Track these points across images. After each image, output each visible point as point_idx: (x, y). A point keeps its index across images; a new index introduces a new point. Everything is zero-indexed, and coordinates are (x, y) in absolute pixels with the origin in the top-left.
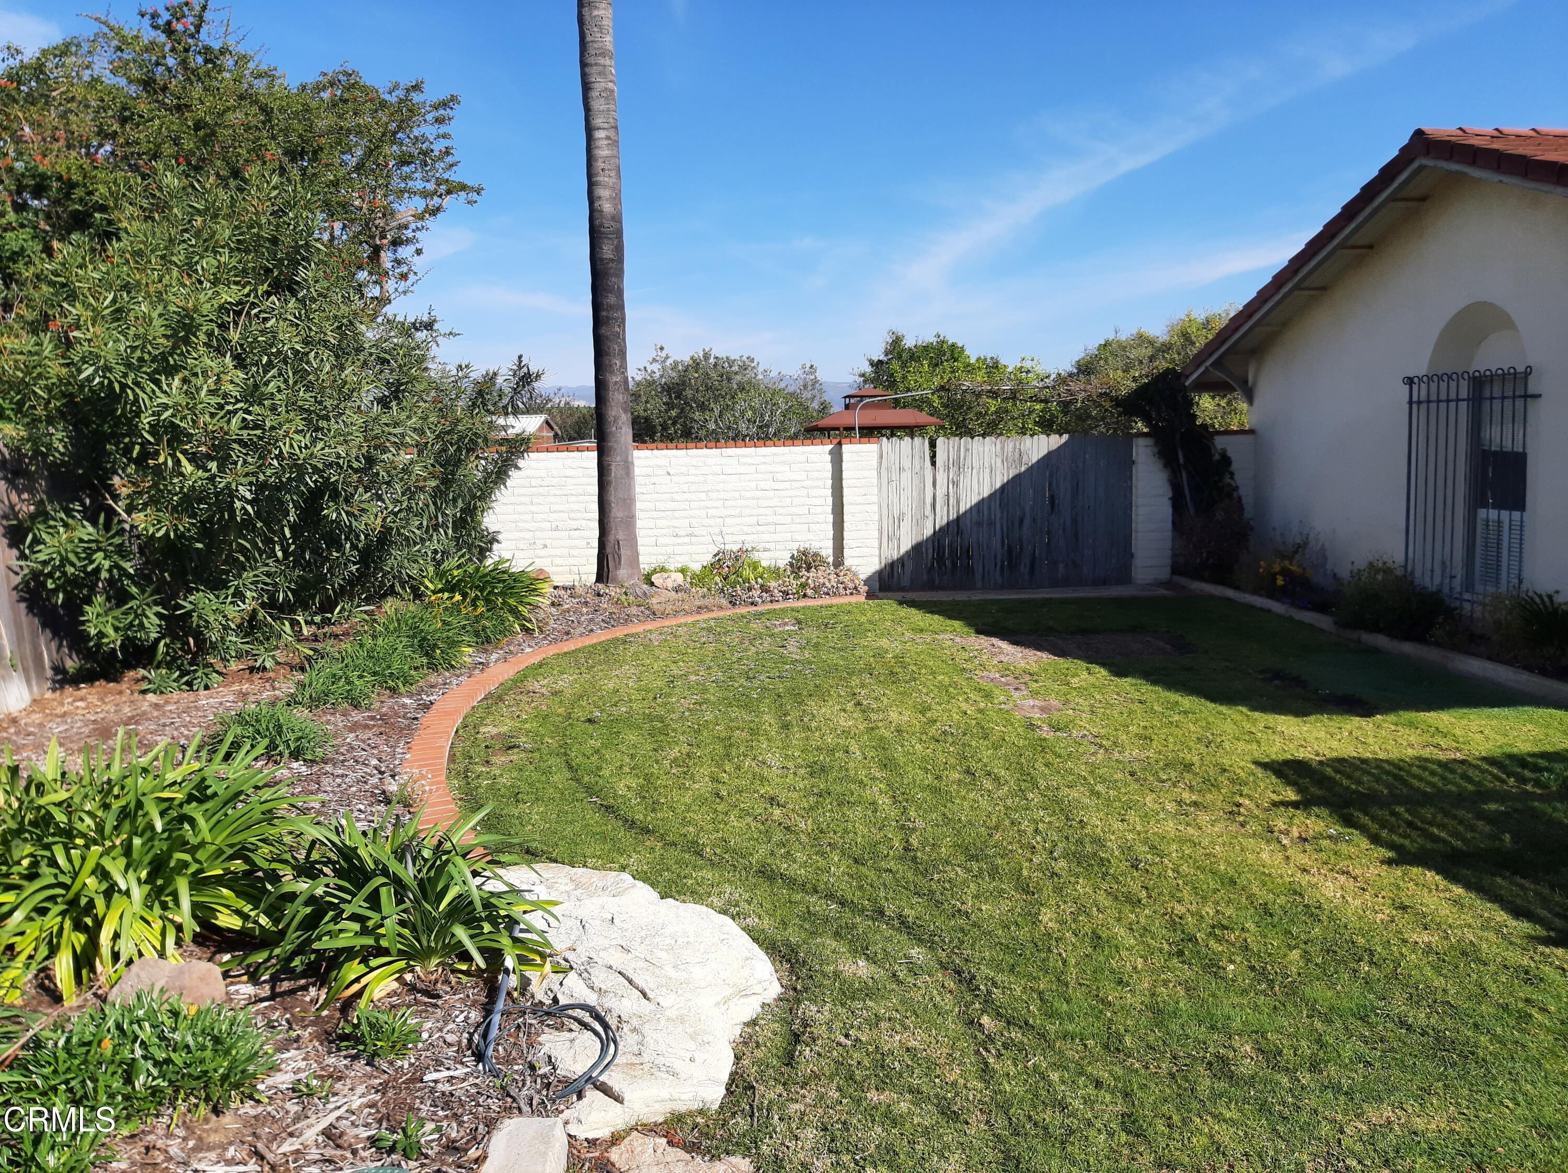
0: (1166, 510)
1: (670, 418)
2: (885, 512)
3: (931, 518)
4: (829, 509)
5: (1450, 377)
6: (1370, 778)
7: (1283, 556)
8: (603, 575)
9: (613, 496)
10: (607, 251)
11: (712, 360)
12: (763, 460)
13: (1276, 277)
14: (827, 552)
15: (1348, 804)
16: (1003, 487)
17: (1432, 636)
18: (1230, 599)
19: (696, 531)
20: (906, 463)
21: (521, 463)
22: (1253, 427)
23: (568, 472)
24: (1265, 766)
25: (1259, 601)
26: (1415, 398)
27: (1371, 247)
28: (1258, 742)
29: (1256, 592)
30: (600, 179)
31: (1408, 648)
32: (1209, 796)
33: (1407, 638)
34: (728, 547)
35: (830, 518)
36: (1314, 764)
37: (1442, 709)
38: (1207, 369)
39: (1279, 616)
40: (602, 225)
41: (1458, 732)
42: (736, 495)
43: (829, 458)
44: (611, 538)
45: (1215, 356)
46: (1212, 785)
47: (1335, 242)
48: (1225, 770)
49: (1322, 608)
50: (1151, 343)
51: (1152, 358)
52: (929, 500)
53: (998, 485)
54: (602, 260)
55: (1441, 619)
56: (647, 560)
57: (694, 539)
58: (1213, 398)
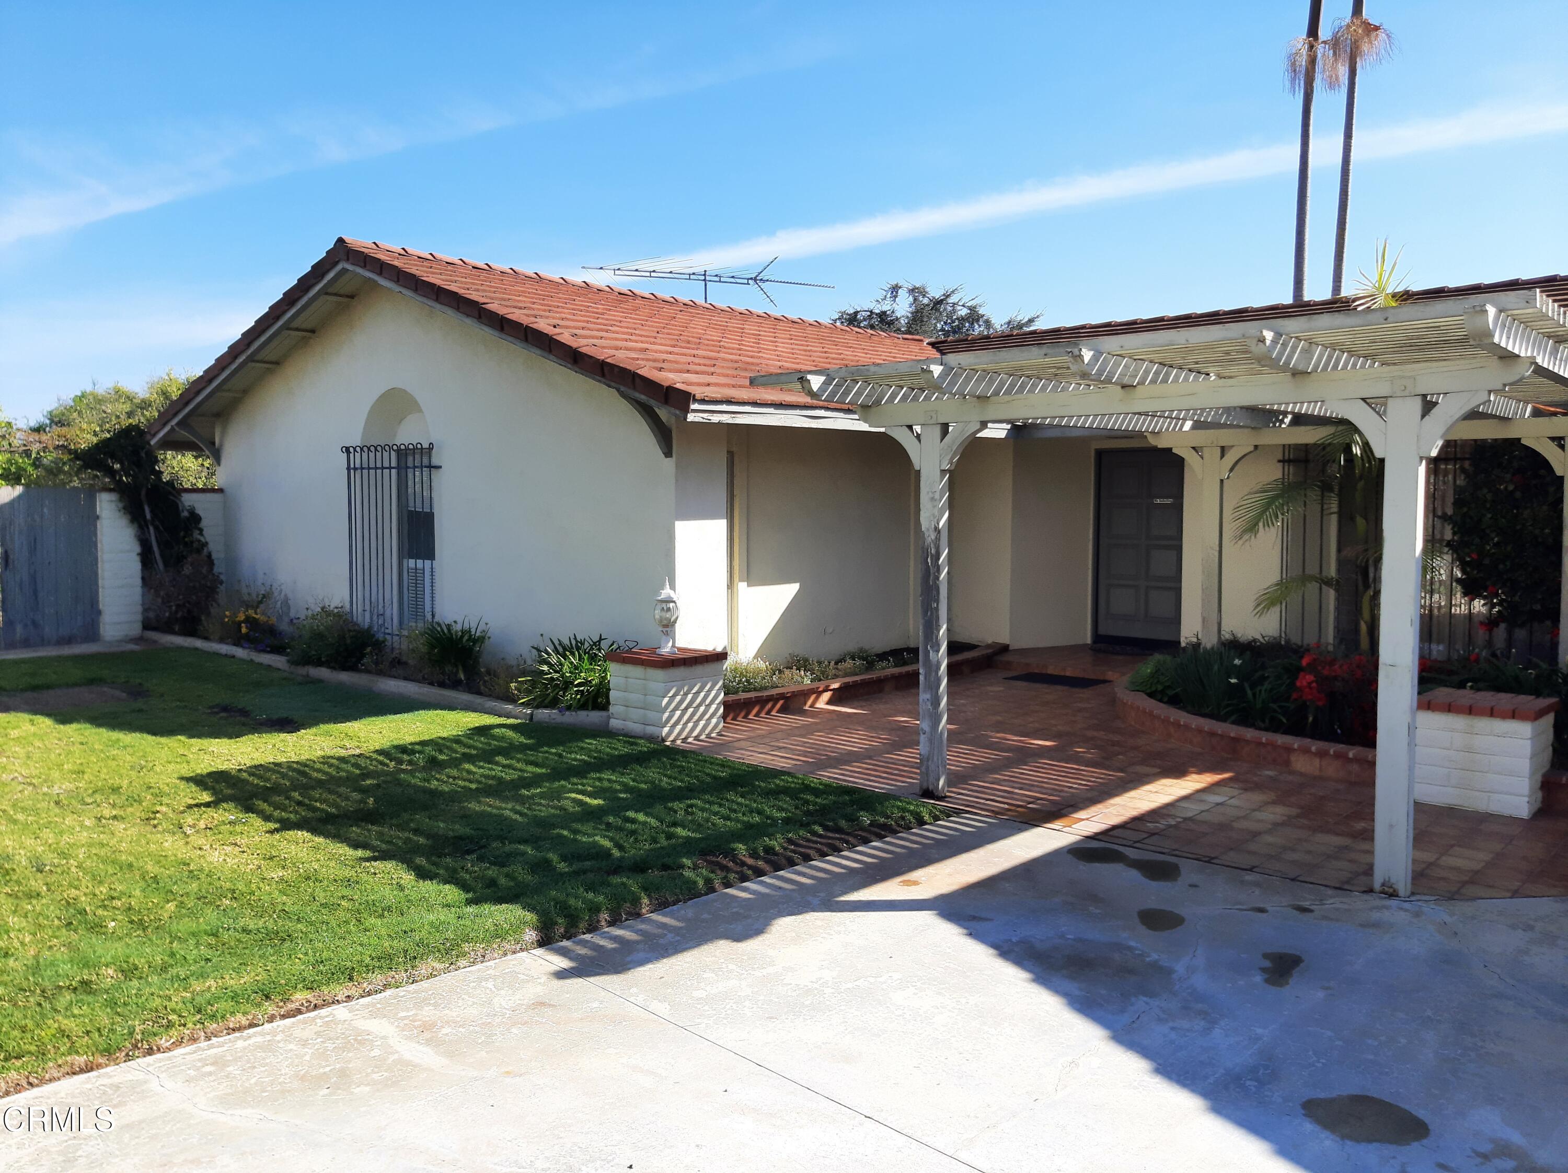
0: (135, 566)
5: (383, 448)
6: (278, 776)
7: (248, 606)
13: (231, 348)
15: (254, 795)
17: (363, 665)
18: (196, 649)
22: (221, 486)
24: (188, 780)
25: (224, 649)
26: (352, 466)
27: (313, 331)
28: (188, 762)
29: (222, 640)
31: (345, 677)
32: (130, 810)
33: (344, 668)
36: (233, 772)
37: (356, 720)
38: (172, 429)
39: (242, 661)
41: (361, 735)
45: (180, 416)
46: (135, 801)
47: (280, 323)
48: (150, 788)
49: (278, 650)
50: (129, 398)
51: (130, 414)
55: (369, 649)
58: (196, 458)
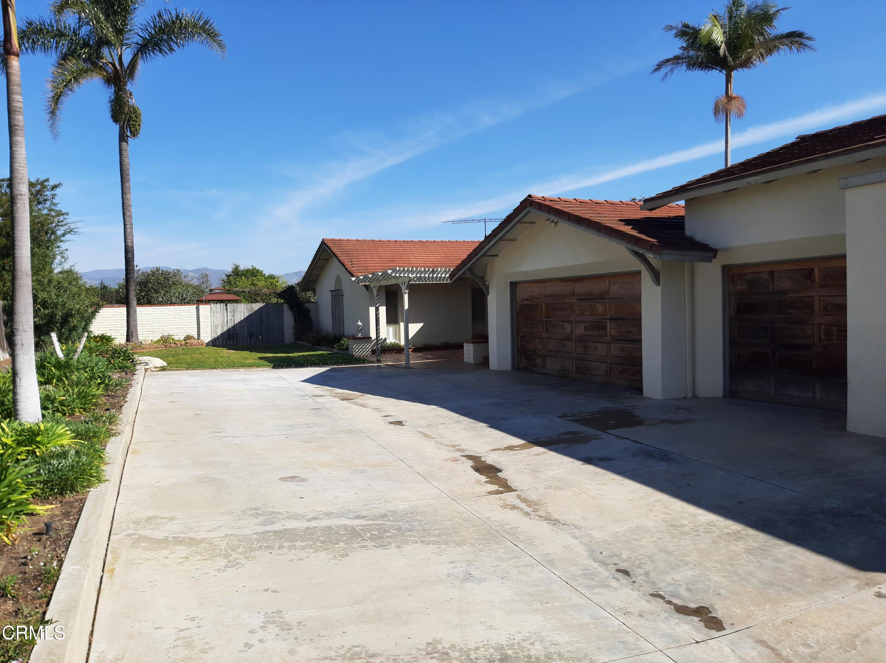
0: (293, 323)
1: (141, 296)
2: (213, 324)
3: (227, 326)
4: (196, 323)
5: (336, 291)
8: (128, 340)
9: (131, 319)
10: (130, 255)
11: (160, 272)
12: (175, 310)
14: (196, 336)
16: (247, 317)
19: (155, 330)
20: (219, 311)
21: (100, 311)
22: (316, 301)
23: (115, 314)
26: (332, 295)
30: (128, 237)
34: (165, 335)
35: (196, 326)
40: (128, 249)
42: (167, 320)
43: (195, 309)
44: (130, 330)
45: (304, 283)
47: (317, 259)
52: (226, 321)
53: (246, 316)
54: (128, 258)
56: (141, 338)
57: (154, 332)
